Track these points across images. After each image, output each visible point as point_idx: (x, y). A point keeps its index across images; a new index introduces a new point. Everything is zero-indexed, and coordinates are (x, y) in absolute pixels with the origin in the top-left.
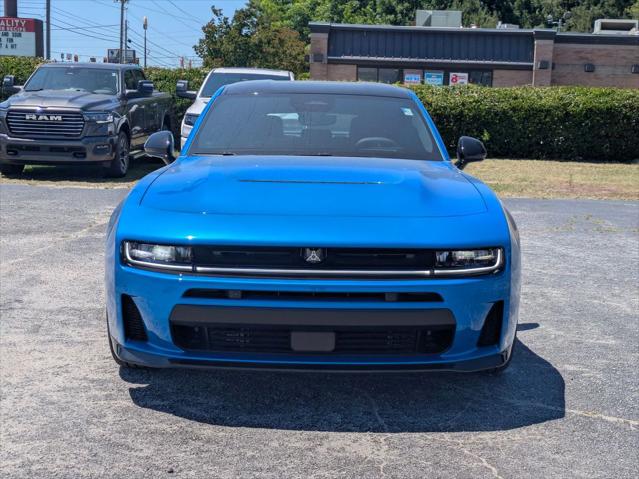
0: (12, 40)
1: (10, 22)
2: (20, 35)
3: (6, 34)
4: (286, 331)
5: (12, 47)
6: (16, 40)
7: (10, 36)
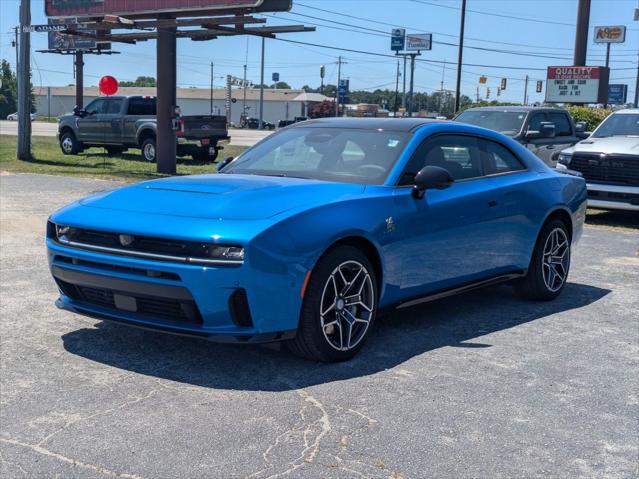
0: (576, 88)
1: (577, 71)
2: (584, 82)
3: (572, 82)
4: (111, 292)
5: (577, 94)
6: (581, 87)
7: (576, 84)
